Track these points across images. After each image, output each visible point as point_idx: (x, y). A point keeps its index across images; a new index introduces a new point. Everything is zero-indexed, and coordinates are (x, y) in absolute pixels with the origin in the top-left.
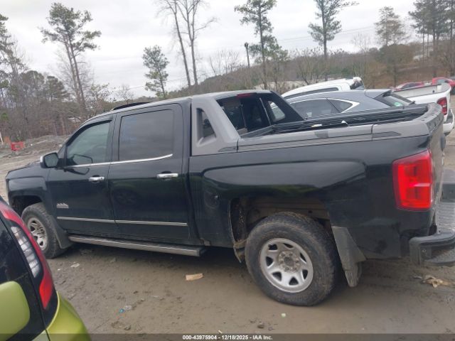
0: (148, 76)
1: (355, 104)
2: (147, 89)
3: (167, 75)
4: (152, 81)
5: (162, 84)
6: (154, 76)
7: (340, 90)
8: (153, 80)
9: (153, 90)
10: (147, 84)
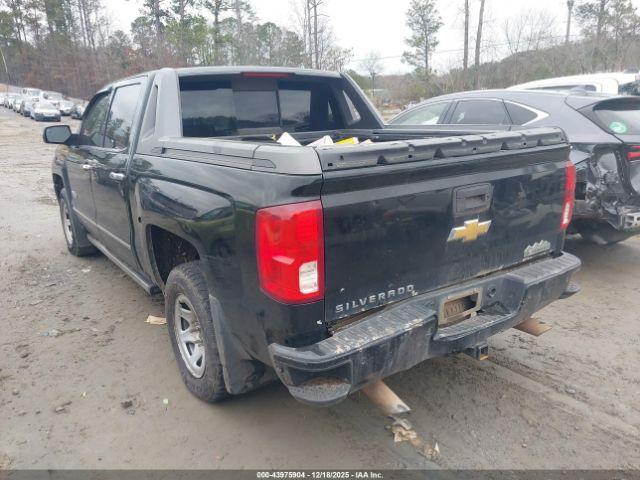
0: (409, 41)
1: (541, 115)
2: (402, 61)
3: (436, 43)
4: (413, 50)
5: (426, 57)
6: (417, 43)
7: (598, 90)
8: (415, 48)
9: (412, 63)
10: (405, 54)
